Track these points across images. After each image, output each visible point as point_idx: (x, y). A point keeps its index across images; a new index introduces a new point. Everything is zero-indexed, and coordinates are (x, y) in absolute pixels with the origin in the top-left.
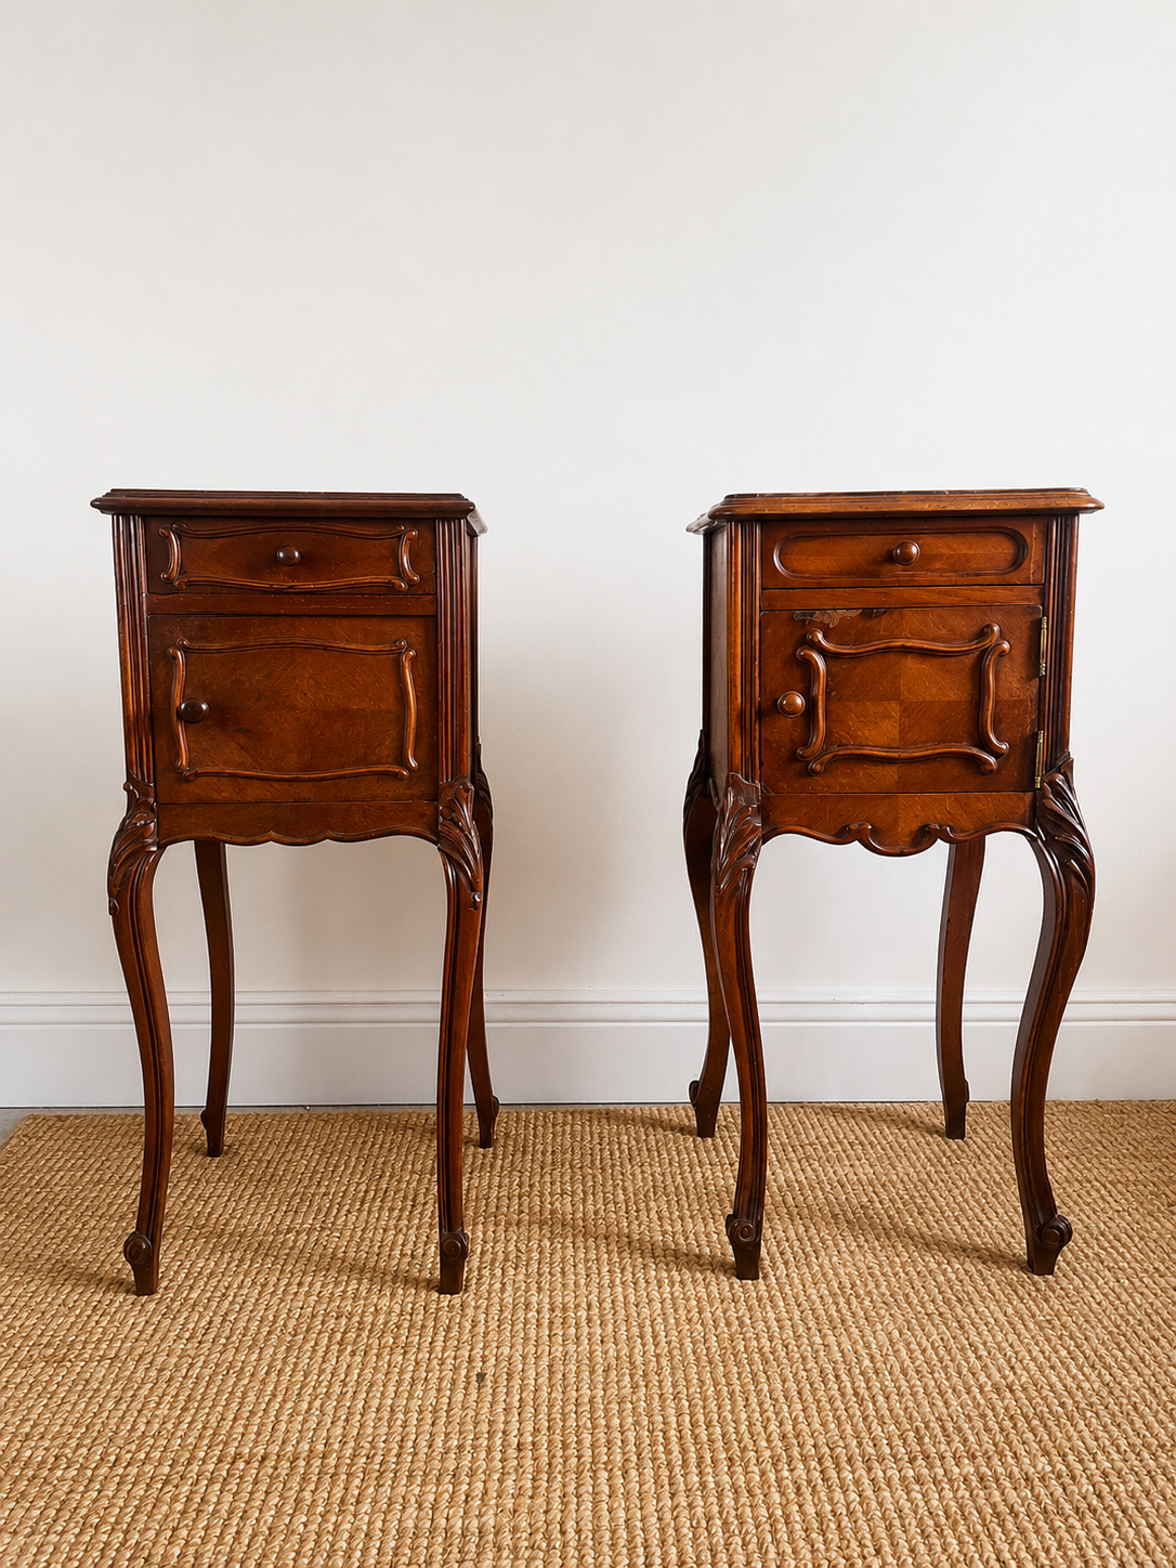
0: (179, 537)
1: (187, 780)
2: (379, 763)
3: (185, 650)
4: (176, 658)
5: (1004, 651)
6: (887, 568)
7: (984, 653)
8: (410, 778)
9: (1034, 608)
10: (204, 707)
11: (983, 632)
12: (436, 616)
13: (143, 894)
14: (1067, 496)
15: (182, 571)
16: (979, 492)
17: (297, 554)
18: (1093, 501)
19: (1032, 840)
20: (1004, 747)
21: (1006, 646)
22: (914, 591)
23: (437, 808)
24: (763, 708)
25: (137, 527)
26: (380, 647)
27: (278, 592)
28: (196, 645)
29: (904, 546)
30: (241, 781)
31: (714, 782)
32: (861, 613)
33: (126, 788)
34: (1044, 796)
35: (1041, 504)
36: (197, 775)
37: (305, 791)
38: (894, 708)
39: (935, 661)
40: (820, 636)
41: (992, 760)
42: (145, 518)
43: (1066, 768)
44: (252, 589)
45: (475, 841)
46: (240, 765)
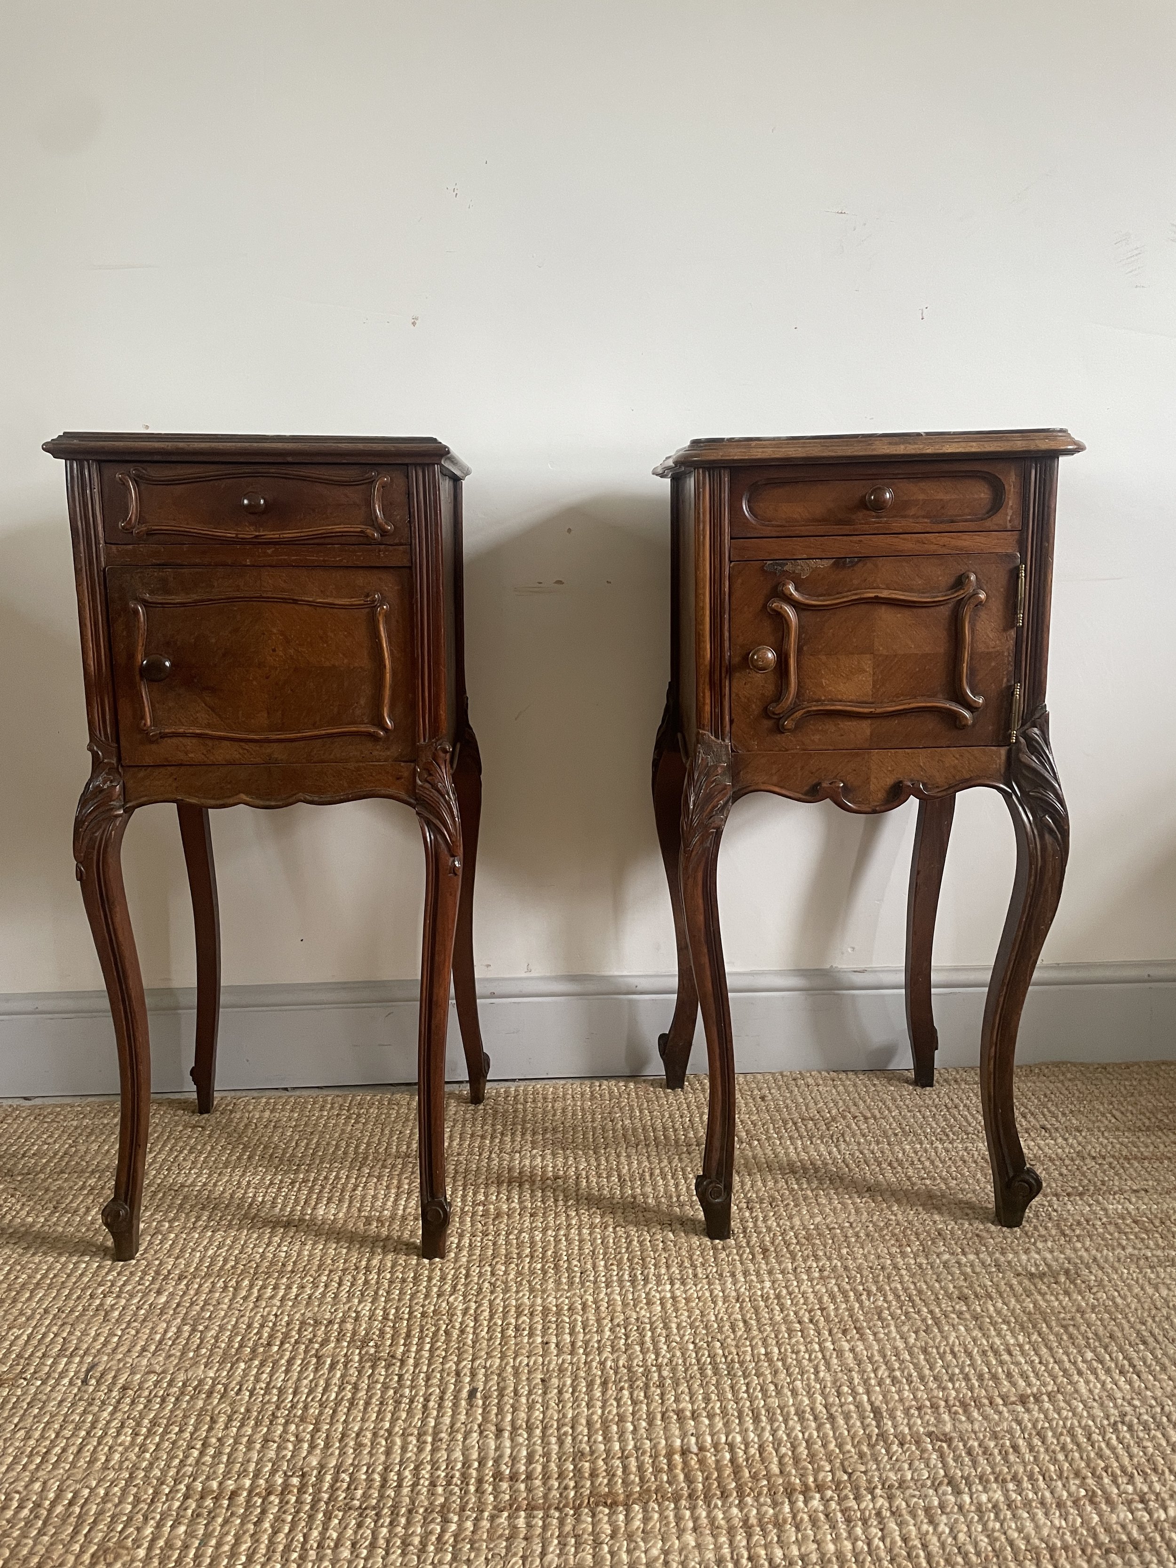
0: (136, 483)
1: (151, 741)
2: (354, 723)
3: (146, 604)
4: (136, 612)
5: (980, 603)
6: (860, 515)
7: (960, 604)
8: (387, 738)
9: (1011, 557)
10: (167, 664)
11: (960, 582)
12: (410, 568)
13: (111, 860)
14: (1047, 438)
15: (141, 520)
16: (955, 433)
17: (262, 502)
18: (1075, 443)
19: (1007, 796)
20: (981, 701)
21: (982, 596)
22: (889, 539)
23: (415, 769)
24: (733, 662)
25: (92, 473)
26: (354, 601)
27: (244, 542)
28: (159, 599)
29: (879, 491)
30: (210, 743)
31: (684, 737)
32: (834, 563)
33: (90, 749)
34: (1019, 750)
35: (1019, 445)
36: (163, 736)
37: (278, 752)
38: (867, 663)
39: (907, 612)
40: (791, 588)
41: (967, 714)
42: (99, 462)
43: (1043, 722)
44: (214, 538)
45: (453, 803)
46: (209, 726)
